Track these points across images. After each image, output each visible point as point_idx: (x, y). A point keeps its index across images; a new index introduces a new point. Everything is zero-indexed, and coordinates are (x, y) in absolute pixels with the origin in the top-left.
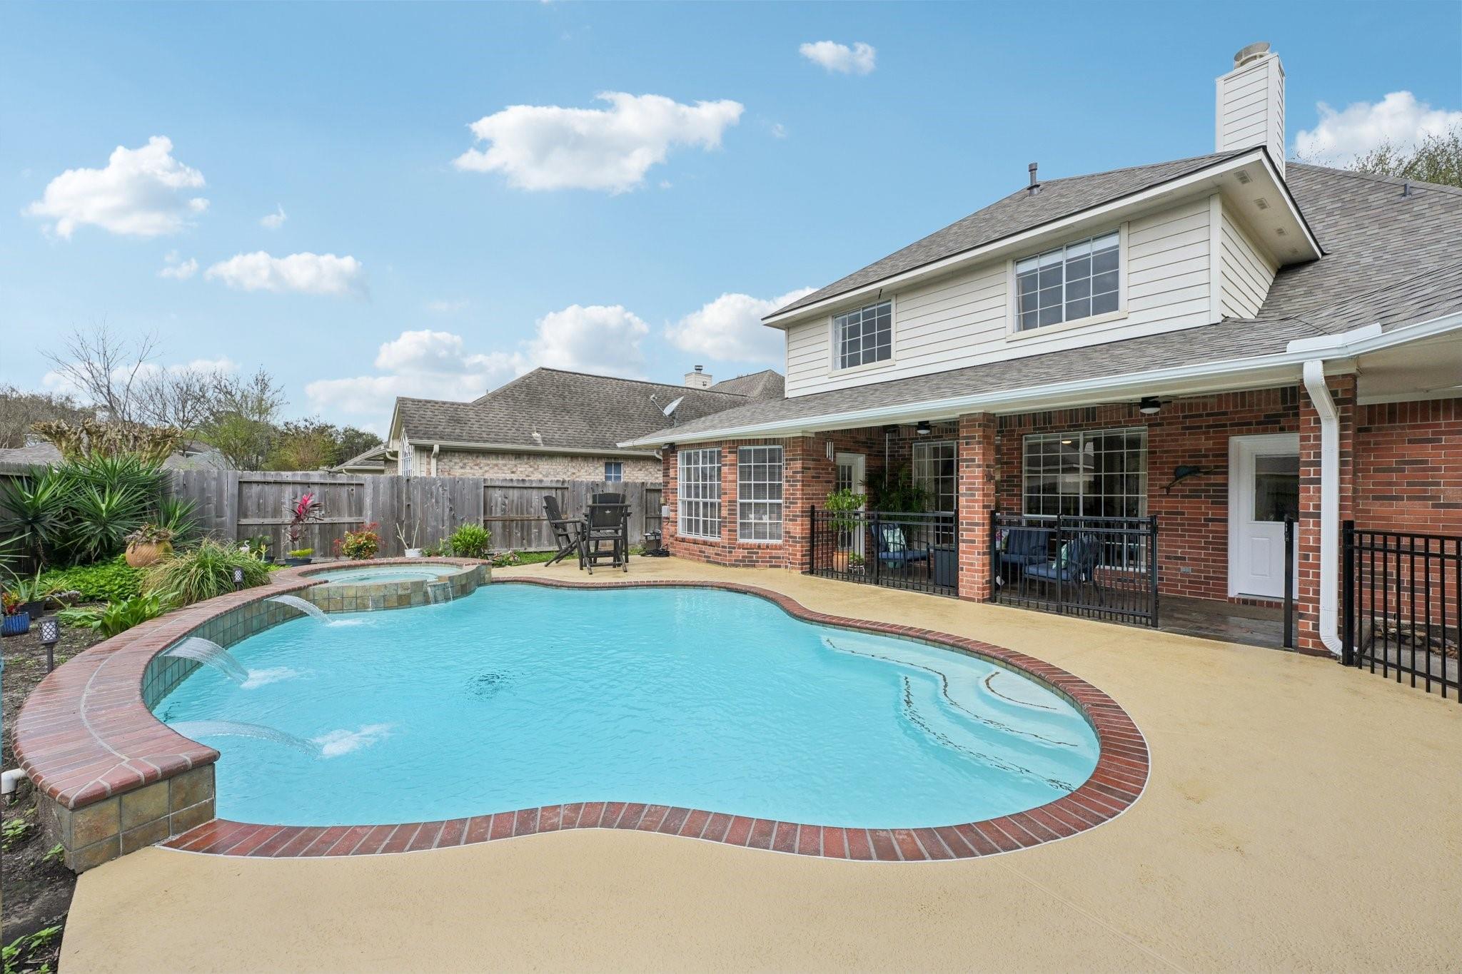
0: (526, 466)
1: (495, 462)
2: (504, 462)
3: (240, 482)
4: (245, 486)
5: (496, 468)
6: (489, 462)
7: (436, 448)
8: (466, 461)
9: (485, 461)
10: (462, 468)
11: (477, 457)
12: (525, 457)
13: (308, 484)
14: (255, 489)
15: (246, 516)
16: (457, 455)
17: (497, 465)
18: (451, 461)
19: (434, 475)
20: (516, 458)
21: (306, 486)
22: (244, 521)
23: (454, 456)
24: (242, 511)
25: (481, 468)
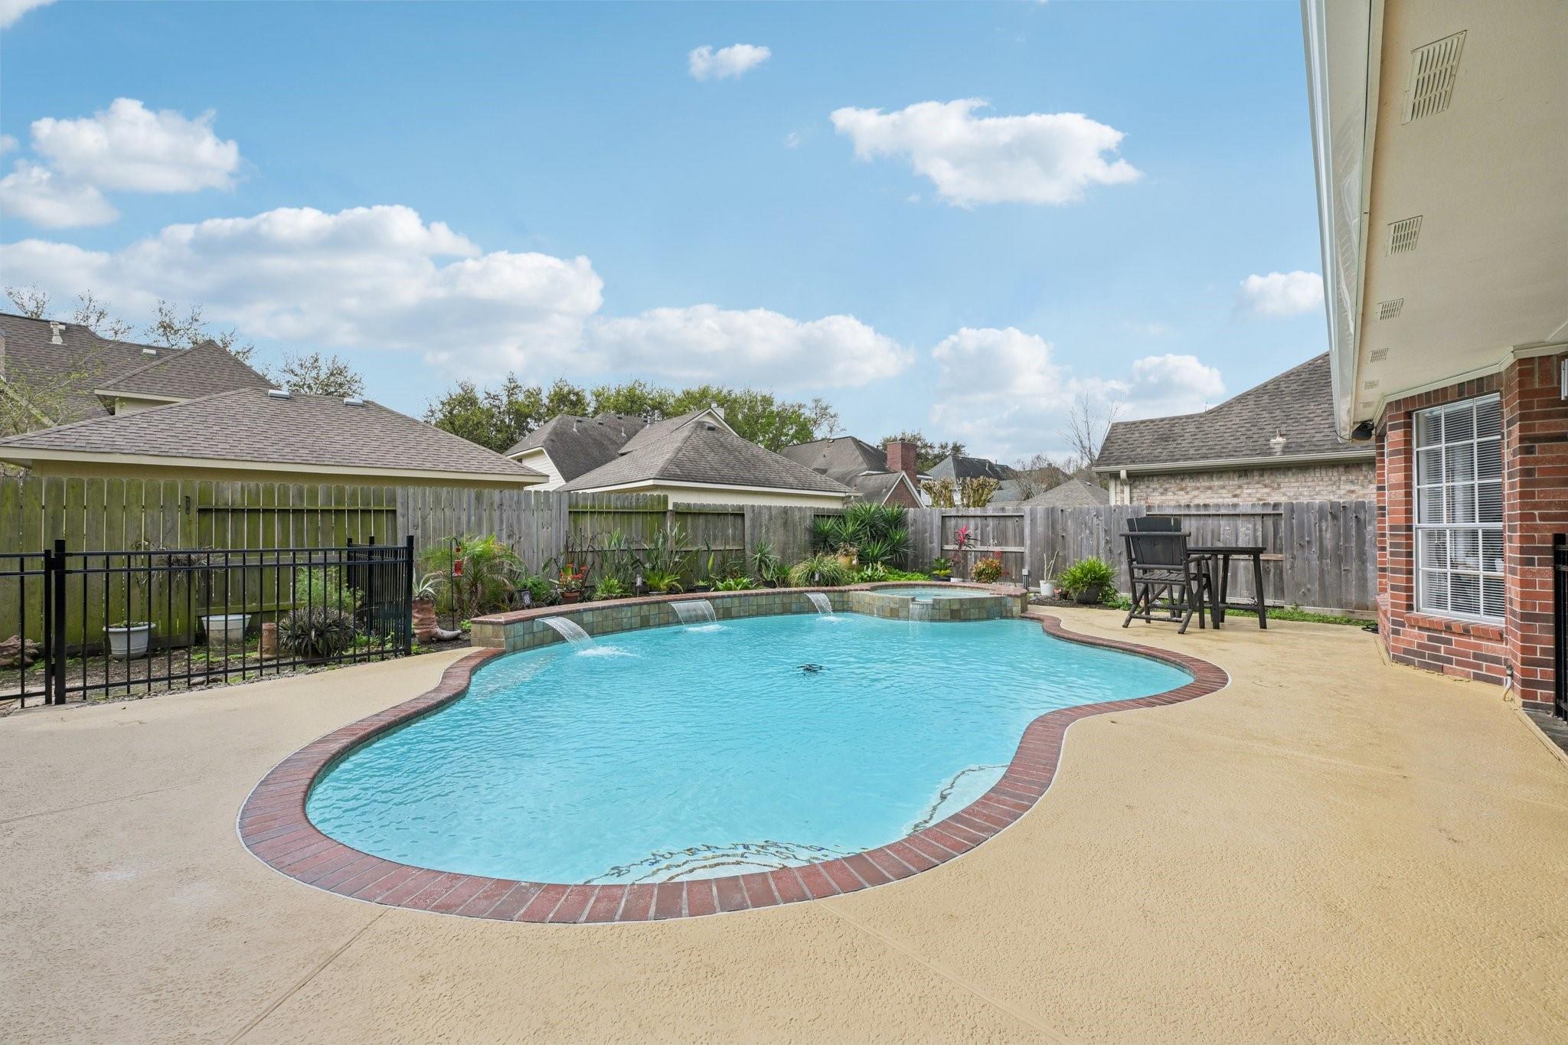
0: (1257, 486)
1: (1207, 484)
2: (1221, 483)
3: (942, 517)
4: (947, 519)
5: (1209, 492)
6: (1198, 485)
7: (1123, 474)
8: (1167, 486)
9: (1193, 484)
10: (1162, 494)
11: (1182, 480)
12: (1256, 473)
13: (986, 517)
14: (953, 522)
15: (947, 544)
16: (1155, 479)
17: (1210, 488)
18: (1148, 487)
19: (1127, 502)
20: (1240, 476)
21: (984, 519)
22: (946, 547)
23: (1153, 480)
24: (944, 540)
25: (1187, 493)
